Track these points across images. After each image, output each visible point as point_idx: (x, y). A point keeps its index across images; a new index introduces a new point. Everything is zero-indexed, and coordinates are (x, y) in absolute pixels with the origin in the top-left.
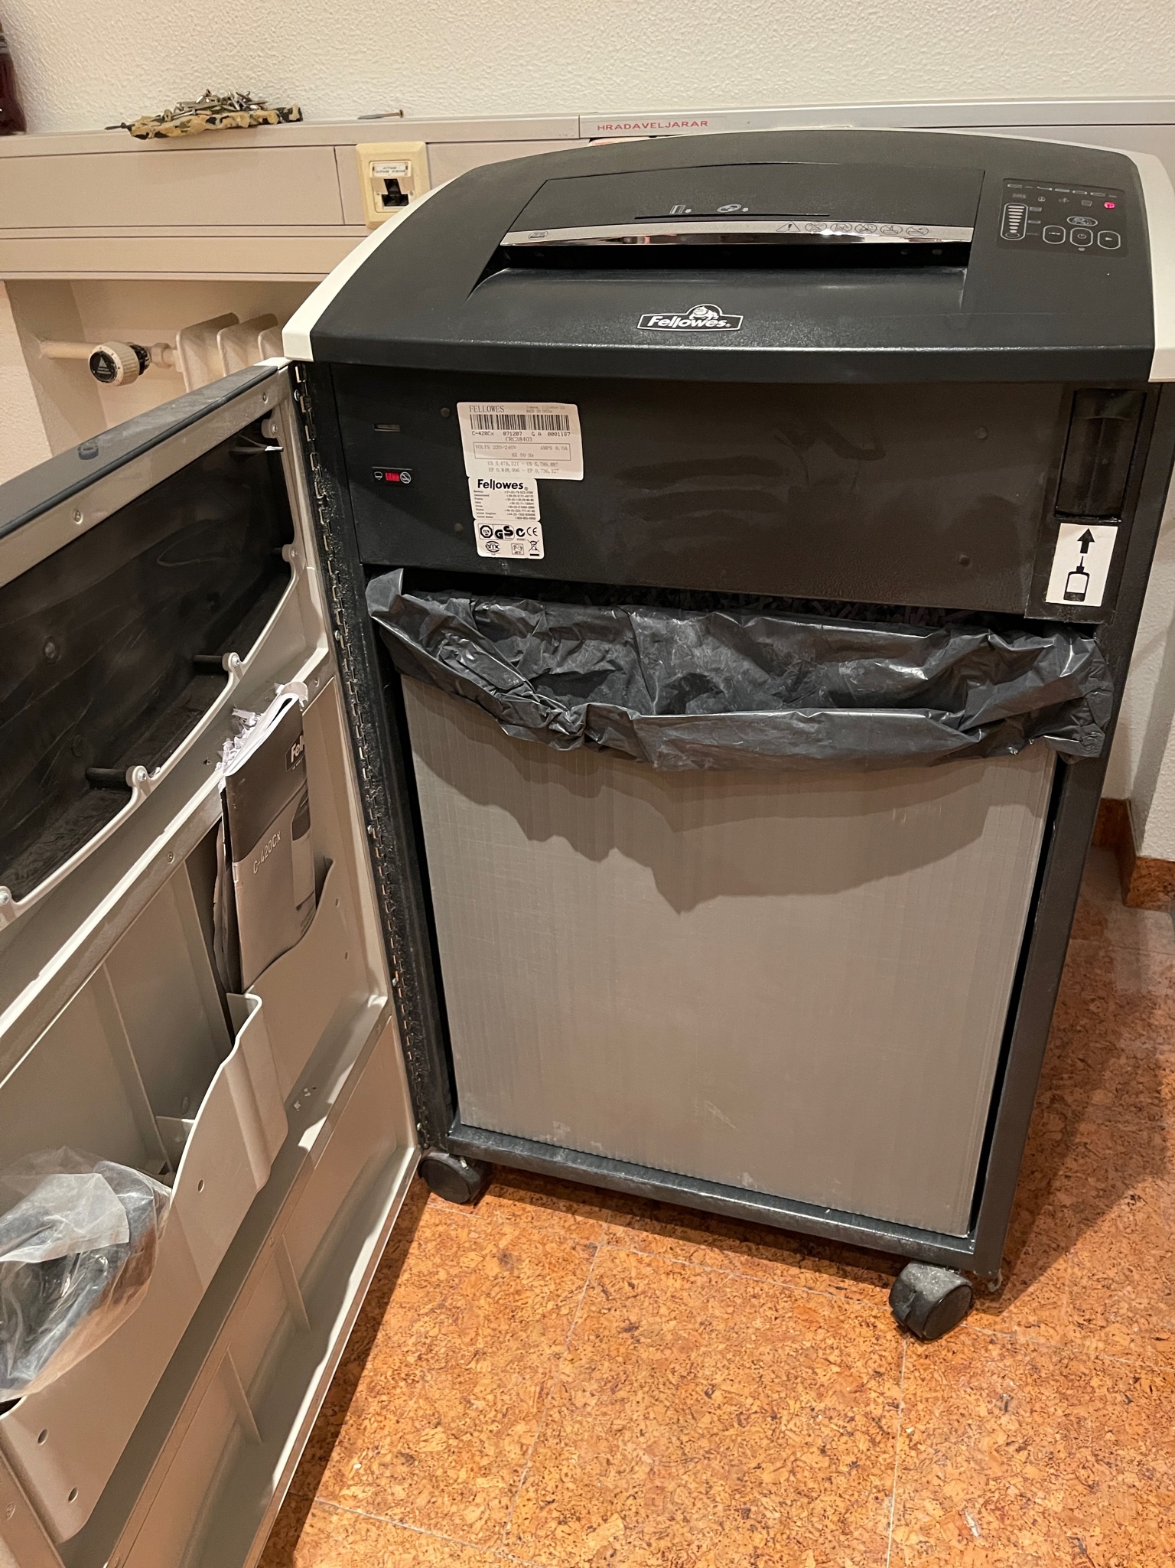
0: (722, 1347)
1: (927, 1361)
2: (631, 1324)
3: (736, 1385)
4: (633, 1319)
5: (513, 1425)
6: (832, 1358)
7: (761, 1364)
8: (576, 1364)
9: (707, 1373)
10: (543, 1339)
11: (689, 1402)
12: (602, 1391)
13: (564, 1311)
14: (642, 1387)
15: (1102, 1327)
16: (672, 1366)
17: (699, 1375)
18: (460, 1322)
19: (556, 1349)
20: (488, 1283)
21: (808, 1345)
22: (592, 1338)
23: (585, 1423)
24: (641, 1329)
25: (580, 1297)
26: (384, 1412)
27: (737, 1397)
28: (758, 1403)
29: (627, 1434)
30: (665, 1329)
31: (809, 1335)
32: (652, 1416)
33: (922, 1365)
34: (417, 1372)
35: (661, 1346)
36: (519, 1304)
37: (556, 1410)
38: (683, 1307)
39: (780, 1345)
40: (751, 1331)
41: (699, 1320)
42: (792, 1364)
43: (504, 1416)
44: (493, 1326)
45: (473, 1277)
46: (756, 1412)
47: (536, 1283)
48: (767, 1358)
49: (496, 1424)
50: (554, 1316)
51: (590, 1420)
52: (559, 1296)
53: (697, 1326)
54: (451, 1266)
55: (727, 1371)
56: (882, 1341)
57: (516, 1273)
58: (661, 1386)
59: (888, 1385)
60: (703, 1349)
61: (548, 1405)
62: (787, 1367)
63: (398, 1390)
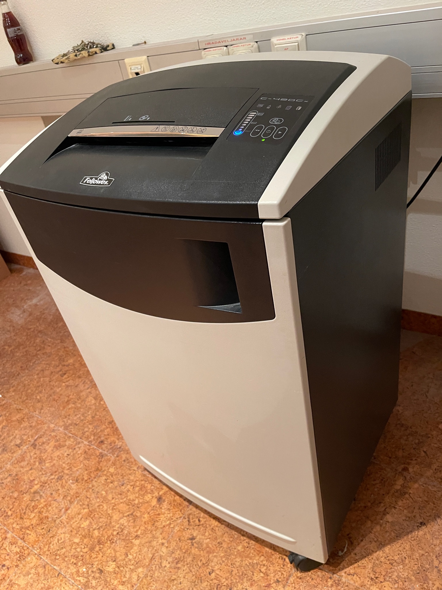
0: (222, 555)
1: (300, 580)
2: (193, 537)
3: (222, 572)
4: (195, 535)
5: (138, 568)
6: (263, 570)
7: (234, 566)
8: (168, 549)
9: (213, 564)
10: (160, 536)
11: (202, 575)
12: (173, 562)
13: (172, 526)
14: (187, 564)
15: (382, 582)
16: (201, 558)
17: (210, 565)
18: (135, 522)
19: (164, 541)
20: (150, 508)
21: (255, 561)
22: (178, 539)
23: (162, 574)
24: (196, 540)
25: (179, 521)
26: (99, 552)
27: (220, 577)
28: (227, 582)
29: (175, 582)
30: (205, 542)
31: (257, 558)
32: (186, 577)
33: (297, 581)
34: (115, 539)
35: (200, 548)
36: (157, 519)
37: (155, 566)
38: (215, 534)
39: (244, 559)
40: (236, 550)
41: (218, 541)
42: (246, 569)
43: (137, 563)
44: (146, 526)
45: (146, 504)
46: (224, 586)
47: (166, 512)
48: (238, 564)
49: (133, 566)
50: (167, 527)
51: (164, 573)
52: (172, 519)
53: (217, 543)
54: (141, 499)
55: (220, 566)
56: (285, 567)
57: (161, 507)
58: (194, 566)
59: (280, 587)
60: (215, 554)
61: (153, 564)
62: (243, 569)
63: (107, 545)
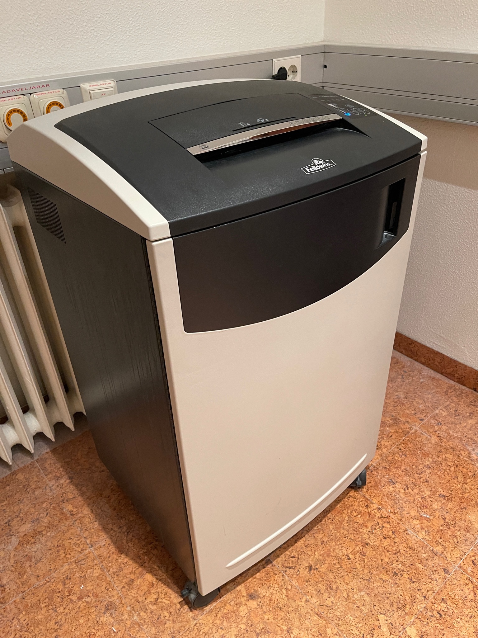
1: (370, 491)
2: (309, 567)
4: (307, 565)
5: (326, 633)
6: (355, 514)
7: (346, 536)
8: (314, 596)
9: (341, 554)
10: (296, 602)
11: (349, 566)
12: (330, 593)
13: (289, 587)
14: (335, 579)
16: (332, 563)
17: (341, 557)
19: (304, 600)
20: (259, 609)
21: (347, 518)
22: (306, 584)
23: (339, 607)
24: (313, 565)
25: (287, 578)
27: (354, 551)
28: (360, 546)
29: (350, 594)
30: (317, 557)
31: (344, 515)
35: (323, 562)
37: (329, 614)
38: (312, 546)
39: (343, 526)
40: (333, 531)
41: (320, 544)
42: (351, 527)
43: (321, 635)
44: (279, 619)
45: (252, 614)
46: (363, 548)
47: (271, 591)
48: (345, 533)
50: (289, 592)
51: (339, 604)
52: (282, 586)
53: (322, 546)
54: (241, 620)
55: (344, 548)
57: (262, 596)
59: (372, 506)
60: (332, 550)
61: (326, 616)
